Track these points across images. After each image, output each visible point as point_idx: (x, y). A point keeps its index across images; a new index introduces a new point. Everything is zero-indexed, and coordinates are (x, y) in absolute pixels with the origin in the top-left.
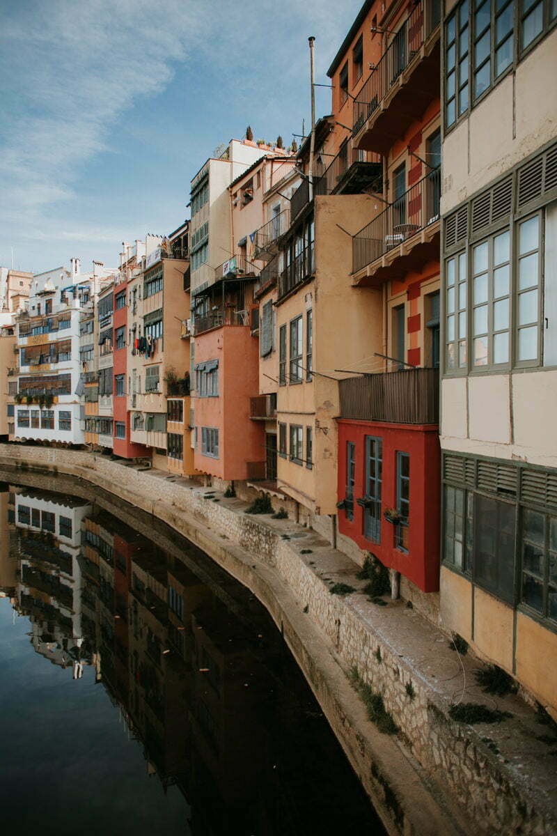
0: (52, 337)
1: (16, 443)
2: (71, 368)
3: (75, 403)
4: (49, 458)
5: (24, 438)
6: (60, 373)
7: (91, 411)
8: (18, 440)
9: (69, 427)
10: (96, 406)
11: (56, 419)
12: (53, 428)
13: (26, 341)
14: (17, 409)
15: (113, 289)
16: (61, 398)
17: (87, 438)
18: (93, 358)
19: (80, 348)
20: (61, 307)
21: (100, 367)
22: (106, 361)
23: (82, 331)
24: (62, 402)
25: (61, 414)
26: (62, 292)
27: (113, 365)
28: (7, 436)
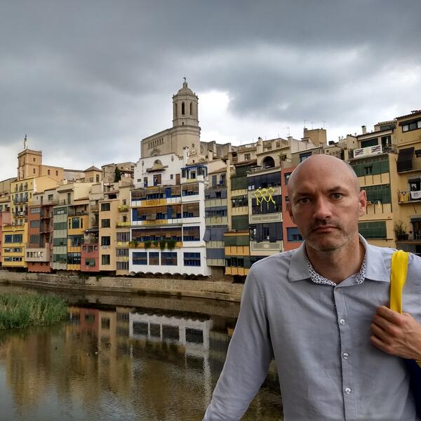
0: (173, 201)
2: (197, 223)
3: (205, 246)
7: (236, 252)
9: (198, 263)
10: (246, 248)
11: (180, 259)
12: (176, 264)
13: (139, 204)
14: (131, 251)
15: (280, 170)
16: (186, 244)
17: (229, 271)
18: (227, 215)
19: (206, 208)
20: (183, 180)
21: (251, 221)
22: (267, 218)
23: (208, 197)
24: (188, 246)
25: (186, 255)
26: (183, 170)
27: (282, 221)
28: (115, 272)
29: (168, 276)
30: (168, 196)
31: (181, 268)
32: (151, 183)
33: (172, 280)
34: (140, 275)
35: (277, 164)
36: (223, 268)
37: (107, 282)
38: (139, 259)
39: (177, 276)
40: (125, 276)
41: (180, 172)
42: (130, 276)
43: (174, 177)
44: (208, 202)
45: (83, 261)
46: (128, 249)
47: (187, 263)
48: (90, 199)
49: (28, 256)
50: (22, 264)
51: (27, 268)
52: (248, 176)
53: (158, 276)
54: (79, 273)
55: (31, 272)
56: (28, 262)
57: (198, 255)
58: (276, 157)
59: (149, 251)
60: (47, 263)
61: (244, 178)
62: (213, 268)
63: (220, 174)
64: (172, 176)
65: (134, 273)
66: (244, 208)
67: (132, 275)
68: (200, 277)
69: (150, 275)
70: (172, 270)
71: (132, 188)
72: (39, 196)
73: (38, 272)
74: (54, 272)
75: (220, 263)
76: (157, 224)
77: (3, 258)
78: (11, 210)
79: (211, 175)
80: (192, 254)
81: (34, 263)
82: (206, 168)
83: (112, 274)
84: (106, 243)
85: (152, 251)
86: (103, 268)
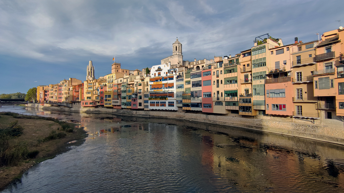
0: (164, 82)
2: (174, 90)
3: (175, 100)
6: (169, 92)
7: (186, 101)
9: (173, 106)
10: (190, 100)
11: (167, 104)
12: (166, 106)
13: (152, 83)
14: (149, 101)
15: (201, 71)
16: (169, 98)
17: (184, 108)
18: (183, 88)
19: (176, 85)
20: (168, 74)
21: (191, 90)
22: (197, 89)
23: (177, 81)
24: (170, 99)
25: (169, 102)
26: (168, 70)
27: (201, 90)
28: (144, 109)
29: (163, 110)
32: (157, 75)
33: (164, 112)
34: (153, 110)
35: (201, 68)
36: (182, 107)
37: (141, 113)
38: (152, 104)
39: (166, 110)
40: (147, 110)
41: (167, 71)
42: (149, 111)
43: (165, 73)
44: (177, 83)
45: (132, 105)
46: (148, 101)
47: (169, 105)
48: (135, 81)
49: (113, 103)
50: (111, 106)
51: (113, 107)
52: (191, 73)
53: (159, 110)
54: (131, 109)
55: (114, 109)
56: (113, 105)
57: (173, 102)
58: (200, 66)
59: (155, 101)
60: (120, 105)
61: (190, 74)
62: (179, 107)
63: (182, 72)
64: (164, 73)
65: (150, 109)
66: (190, 85)
67: (150, 110)
68: (174, 111)
69: (156, 110)
70: (164, 108)
71: (150, 77)
72: (117, 80)
73: (117, 109)
74: (122, 109)
75: (181, 105)
76: (159, 91)
77: (104, 103)
78: (107, 86)
79: (179, 73)
80: (171, 102)
81: (115, 105)
82: (177, 70)
83: (142, 110)
84: (141, 98)
85: (157, 101)
86: (139, 107)
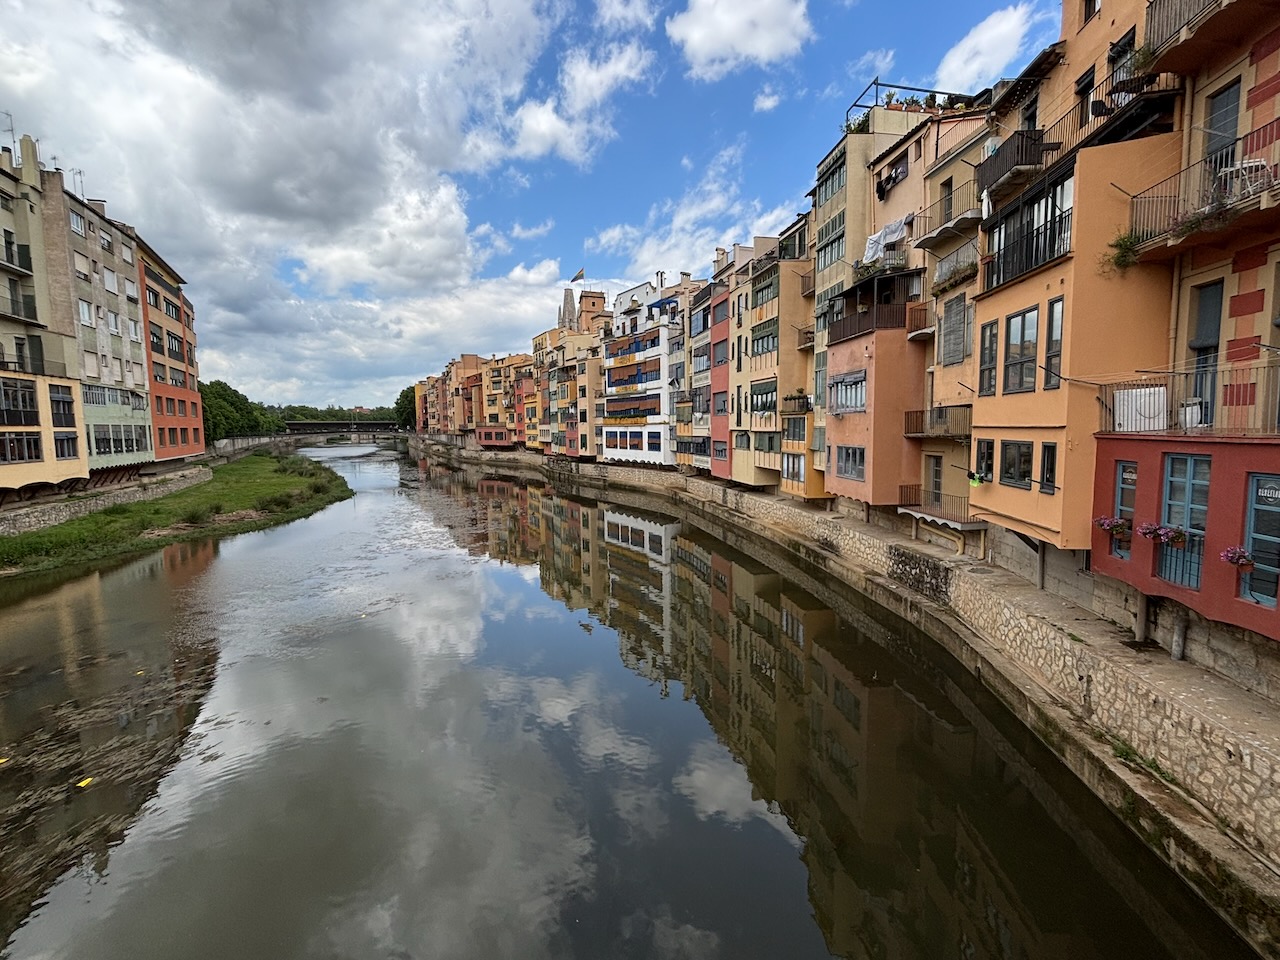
0: (639, 357)
1: (603, 463)
2: (660, 388)
3: (665, 423)
4: (638, 478)
5: (613, 459)
6: (649, 393)
7: (683, 431)
8: (606, 461)
9: (659, 447)
10: (690, 426)
11: (645, 440)
12: (642, 449)
13: (611, 363)
14: (605, 430)
15: (711, 301)
16: (650, 419)
17: (680, 458)
18: (684, 376)
19: (668, 366)
20: (649, 325)
21: (694, 385)
22: (702, 379)
23: (668, 349)
24: (651, 423)
25: (650, 435)
26: (649, 308)
27: (710, 383)
28: (595, 457)
29: (637, 464)
30: (638, 350)
31: (645, 455)
32: (628, 331)
34: (612, 463)
37: (588, 469)
38: (613, 441)
39: (643, 465)
41: (648, 311)
44: (669, 356)
45: (567, 443)
46: (602, 428)
47: (650, 446)
49: (541, 435)
50: (537, 444)
51: (540, 450)
53: (627, 464)
55: (543, 455)
57: (659, 435)
59: (618, 430)
60: (551, 444)
65: (608, 459)
68: (662, 468)
69: (620, 463)
70: (638, 455)
73: (546, 455)
74: (554, 455)
75: (675, 446)
76: (629, 391)
77: (526, 437)
80: (654, 434)
81: (544, 444)
82: (677, 303)
83: (591, 460)
84: (583, 419)
85: (622, 429)
86: (582, 452)
